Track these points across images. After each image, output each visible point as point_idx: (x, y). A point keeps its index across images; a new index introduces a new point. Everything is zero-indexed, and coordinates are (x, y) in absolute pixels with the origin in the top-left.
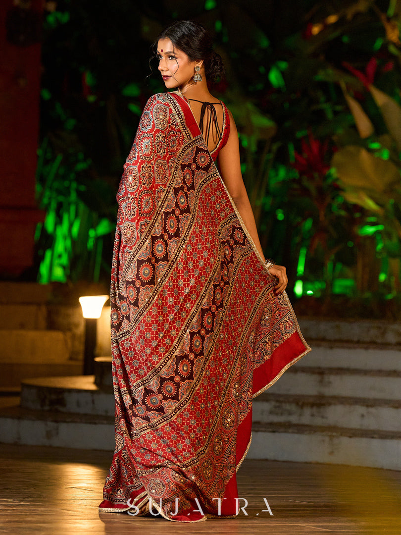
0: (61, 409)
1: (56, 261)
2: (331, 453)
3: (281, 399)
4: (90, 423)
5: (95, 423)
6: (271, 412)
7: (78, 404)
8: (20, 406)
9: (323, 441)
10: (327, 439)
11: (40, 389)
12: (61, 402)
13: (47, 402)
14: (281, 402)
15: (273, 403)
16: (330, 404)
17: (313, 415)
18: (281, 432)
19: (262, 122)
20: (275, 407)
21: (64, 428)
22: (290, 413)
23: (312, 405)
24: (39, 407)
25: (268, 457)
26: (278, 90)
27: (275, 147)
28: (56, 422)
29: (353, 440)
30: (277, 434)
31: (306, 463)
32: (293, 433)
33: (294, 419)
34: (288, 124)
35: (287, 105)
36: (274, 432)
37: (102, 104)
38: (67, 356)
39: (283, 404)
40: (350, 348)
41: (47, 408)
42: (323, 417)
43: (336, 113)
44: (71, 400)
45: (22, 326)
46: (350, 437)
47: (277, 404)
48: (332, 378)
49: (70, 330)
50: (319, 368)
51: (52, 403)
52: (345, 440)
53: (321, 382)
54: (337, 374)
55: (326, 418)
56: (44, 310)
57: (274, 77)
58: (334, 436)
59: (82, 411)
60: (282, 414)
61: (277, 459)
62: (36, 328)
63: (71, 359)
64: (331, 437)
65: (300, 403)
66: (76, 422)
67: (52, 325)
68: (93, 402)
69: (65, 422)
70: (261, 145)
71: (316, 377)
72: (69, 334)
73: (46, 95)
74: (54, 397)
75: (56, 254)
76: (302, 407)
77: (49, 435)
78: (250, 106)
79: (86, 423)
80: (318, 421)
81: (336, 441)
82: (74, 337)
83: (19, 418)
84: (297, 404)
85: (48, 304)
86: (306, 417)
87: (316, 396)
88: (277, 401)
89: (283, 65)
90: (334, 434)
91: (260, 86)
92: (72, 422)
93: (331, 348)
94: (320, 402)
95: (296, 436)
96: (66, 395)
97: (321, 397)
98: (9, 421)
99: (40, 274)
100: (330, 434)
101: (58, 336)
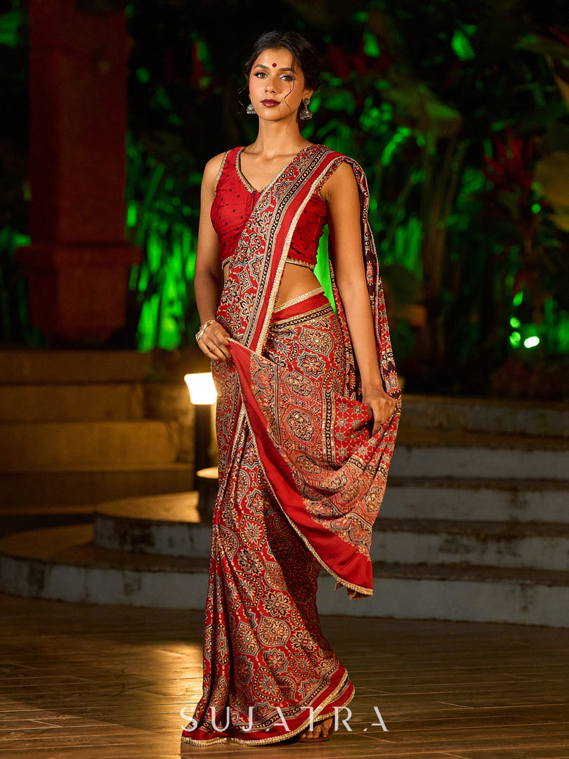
0: (148, 549)
1: (167, 311)
2: (525, 609)
3: (456, 530)
4: (185, 572)
5: (192, 573)
6: (442, 550)
7: (171, 542)
8: (92, 544)
9: (513, 591)
10: (518, 589)
11: (119, 521)
12: (147, 540)
13: (128, 539)
14: (456, 534)
15: (444, 536)
16: (523, 537)
17: (499, 552)
18: (455, 580)
19: (442, 112)
20: (447, 541)
21: (148, 579)
22: (468, 550)
23: (499, 538)
24: (116, 546)
25: (437, 616)
26: (467, 64)
27: (462, 147)
28: (138, 571)
29: (555, 590)
30: (448, 583)
31: (490, 623)
32: (469, 580)
33: (474, 558)
34: (480, 113)
35: (479, 85)
36: (443, 580)
37: (218, 91)
38: (173, 456)
39: (459, 537)
40: (555, 450)
41: (128, 548)
42: (514, 555)
43: (547, 96)
44: (161, 536)
45: (109, 416)
46: (550, 586)
47: (450, 538)
48: (530, 496)
49: (176, 419)
50: (513, 479)
51: (135, 541)
52: (542, 591)
53: (514, 501)
54: (536, 489)
55: (520, 556)
56: (139, 390)
57: (459, 45)
58: (528, 585)
59: (176, 552)
60: (457, 552)
61: (447, 618)
62: (130, 418)
63: (179, 460)
64: (524, 587)
65: (483, 536)
66: (164, 571)
67: (151, 413)
68: (191, 539)
69: (149, 571)
70: (442, 144)
71: (506, 496)
72: (174, 425)
73: (143, 76)
74: (137, 532)
75: (165, 301)
76: (485, 540)
77: (128, 590)
78: (423, 90)
79: (179, 572)
80: (508, 561)
81: (530, 592)
82: (181, 429)
83: (87, 566)
84: (478, 536)
85: (146, 381)
86: (491, 555)
87: (507, 523)
88: (449, 533)
89: (471, 29)
90: (528, 582)
91: (439, 60)
92: (159, 571)
93: (530, 450)
94: (511, 532)
95: (475, 585)
96: (154, 530)
97: (514, 523)
98: (73, 571)
99: (140, 334)
100: (521, 581)
101: (159, 427)
